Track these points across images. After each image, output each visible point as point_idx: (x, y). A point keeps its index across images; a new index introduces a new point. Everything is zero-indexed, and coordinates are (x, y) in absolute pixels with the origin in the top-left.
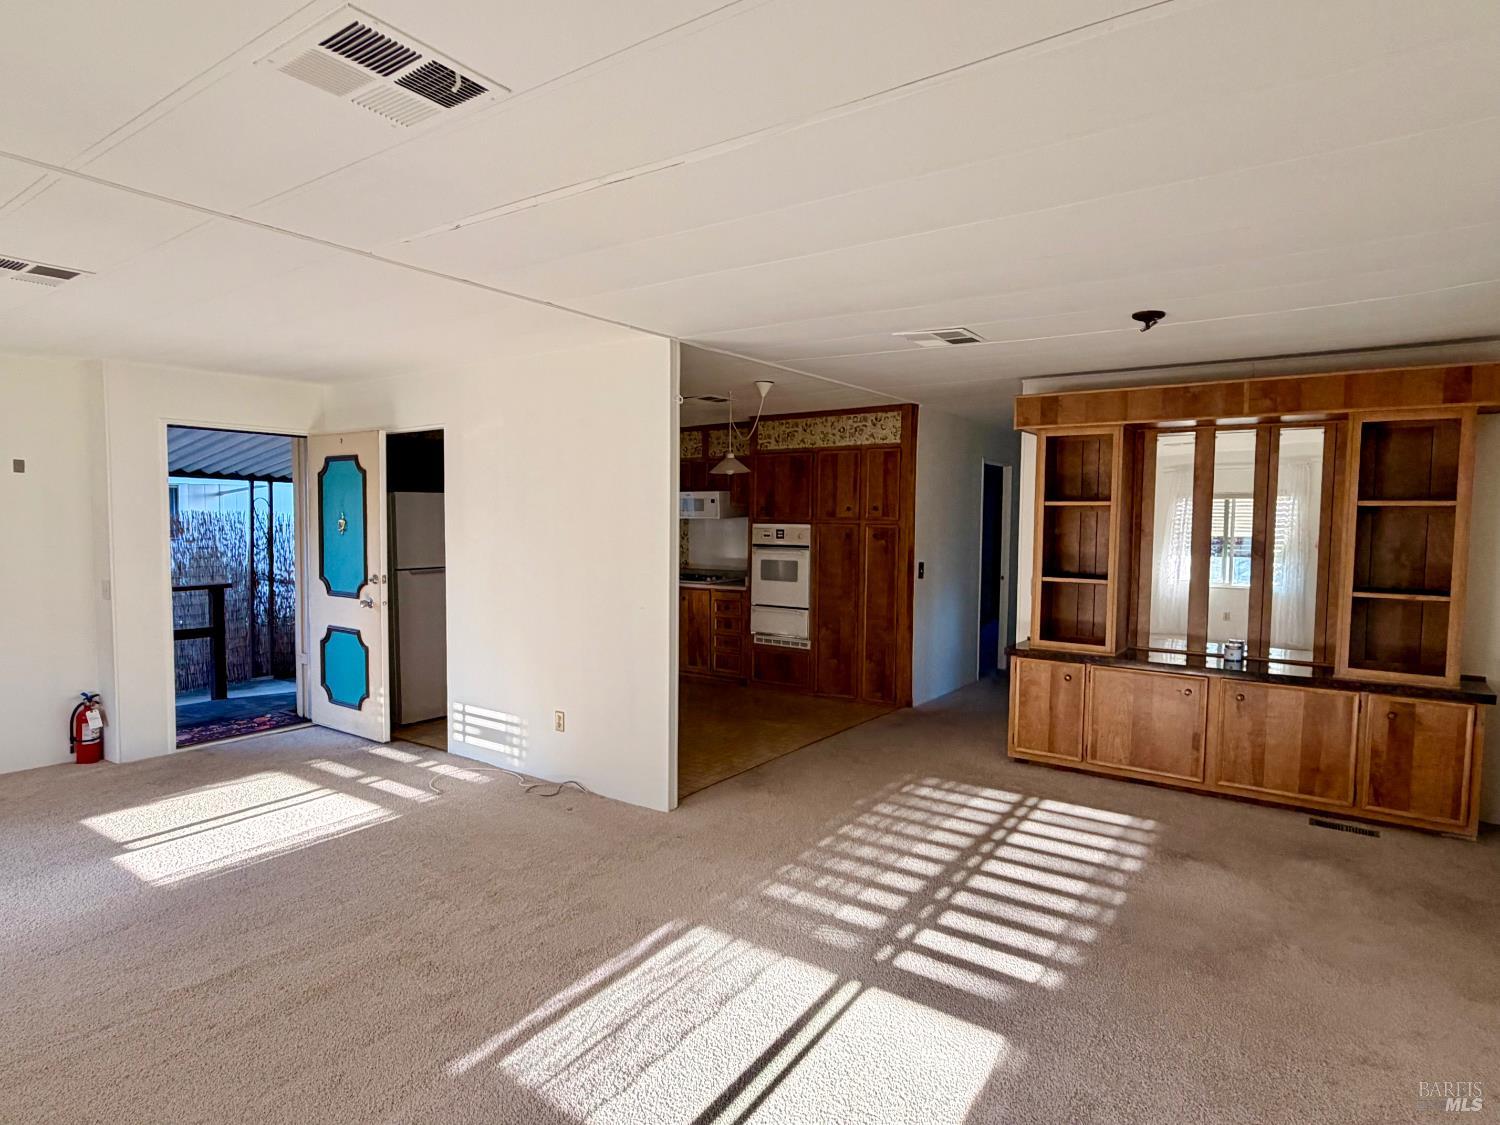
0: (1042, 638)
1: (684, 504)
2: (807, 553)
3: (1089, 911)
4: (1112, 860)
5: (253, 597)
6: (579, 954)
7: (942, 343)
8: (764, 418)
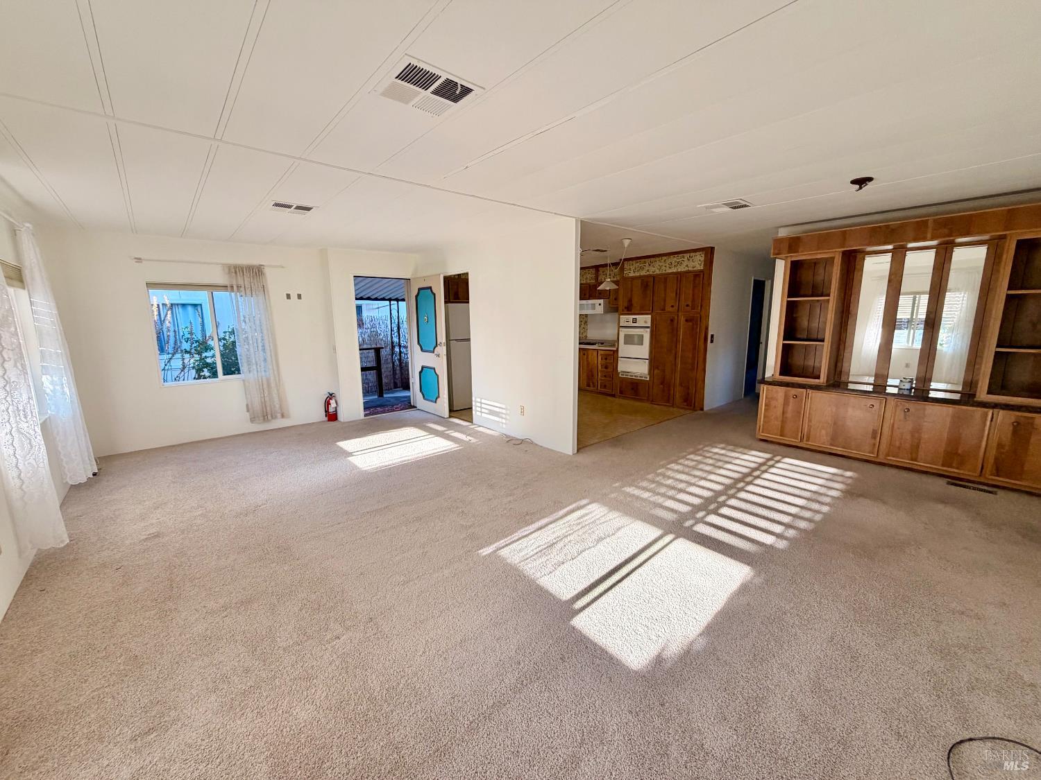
0: (780, 375)
1: (581, 306)
2: (649, 330)
3: (808, 514)
4: (823, 490)
5: (393, 354)
6: (527, 514)
7: (727, 209)
8: (625, 260)
